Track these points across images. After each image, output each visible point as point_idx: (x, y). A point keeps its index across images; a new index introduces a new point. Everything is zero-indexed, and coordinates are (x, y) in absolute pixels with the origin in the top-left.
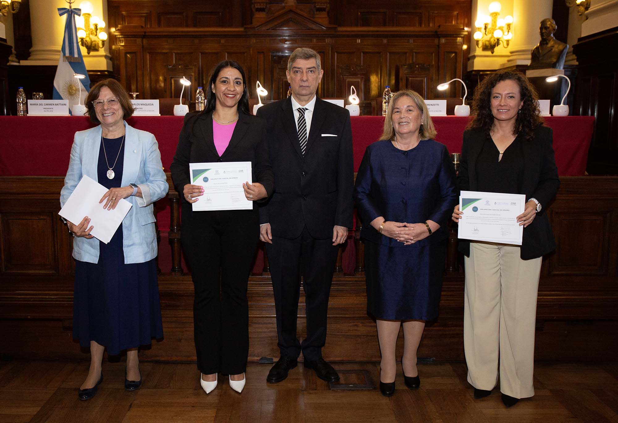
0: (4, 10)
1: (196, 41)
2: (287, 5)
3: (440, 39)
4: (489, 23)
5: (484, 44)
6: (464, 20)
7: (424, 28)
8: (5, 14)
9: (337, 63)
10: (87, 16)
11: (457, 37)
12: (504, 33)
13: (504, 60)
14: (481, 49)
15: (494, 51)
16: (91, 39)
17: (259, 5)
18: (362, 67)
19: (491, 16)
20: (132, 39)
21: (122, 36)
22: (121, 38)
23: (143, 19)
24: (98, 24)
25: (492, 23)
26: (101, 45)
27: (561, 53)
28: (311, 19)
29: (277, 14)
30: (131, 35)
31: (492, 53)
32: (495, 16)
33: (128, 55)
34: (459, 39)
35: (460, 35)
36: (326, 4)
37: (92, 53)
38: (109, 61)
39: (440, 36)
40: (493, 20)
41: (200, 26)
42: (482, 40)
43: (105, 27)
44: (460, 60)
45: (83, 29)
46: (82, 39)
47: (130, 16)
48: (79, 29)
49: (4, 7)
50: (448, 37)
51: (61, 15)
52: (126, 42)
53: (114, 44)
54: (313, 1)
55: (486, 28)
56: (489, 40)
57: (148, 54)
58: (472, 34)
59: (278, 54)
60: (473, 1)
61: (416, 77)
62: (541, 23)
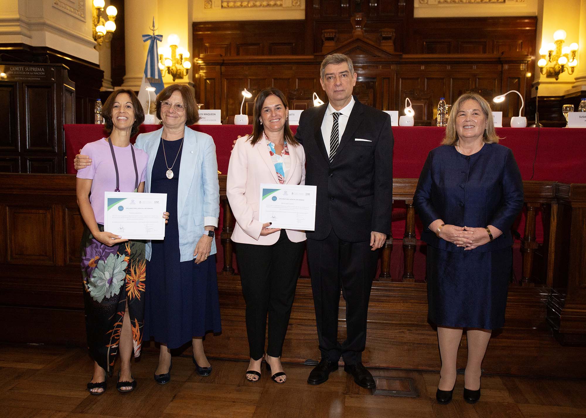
0: (99, 40)
1: (270, 68)
2: (355, 34)
3: (503, 65)
4: (553, 50)
5: (549, 71)
6: (528, 49)
7: (487, 55)
8: (101, 44)
9: (402, 88)
10: (174, 48)
11: (521, 63)
12: (568, 60)
13: (569, 87)
14: (545, 76)
16: (176, 67)
17: (328, 34)
18: (425, 93)
19: (556, 43)
20: (211, 66)
21: (203, 64)
22: (202, 65)
23: (224, 50)
24: (183, 54)
25: (557, 50)
26: (185, 74)
28: (377, 47)
29: (346, 42)
30: (211, 63)
31: (557, 79)
32: (560, 43)
33: (208, 81)
34: (522, 67)
35: (524, 61)
36: (391, 33)
39: (503, 62)
40: (557, 48)
41: (274, 55)
42: (547, 66)
43: (190, 57)
44: (524, 86)
45: (170, 59)
46: (169, 68)
47: (212, 47)
48: (166, 59)
49: (100, 37)
50: (513, 63)
51: (145, 41)
52: (207, 69)
53: (197, 72)
54: (380, 30)
55: (550, 55)
56: (553, 67)
57: (225, 80)
58: (536, 62)
60: (538, 29)
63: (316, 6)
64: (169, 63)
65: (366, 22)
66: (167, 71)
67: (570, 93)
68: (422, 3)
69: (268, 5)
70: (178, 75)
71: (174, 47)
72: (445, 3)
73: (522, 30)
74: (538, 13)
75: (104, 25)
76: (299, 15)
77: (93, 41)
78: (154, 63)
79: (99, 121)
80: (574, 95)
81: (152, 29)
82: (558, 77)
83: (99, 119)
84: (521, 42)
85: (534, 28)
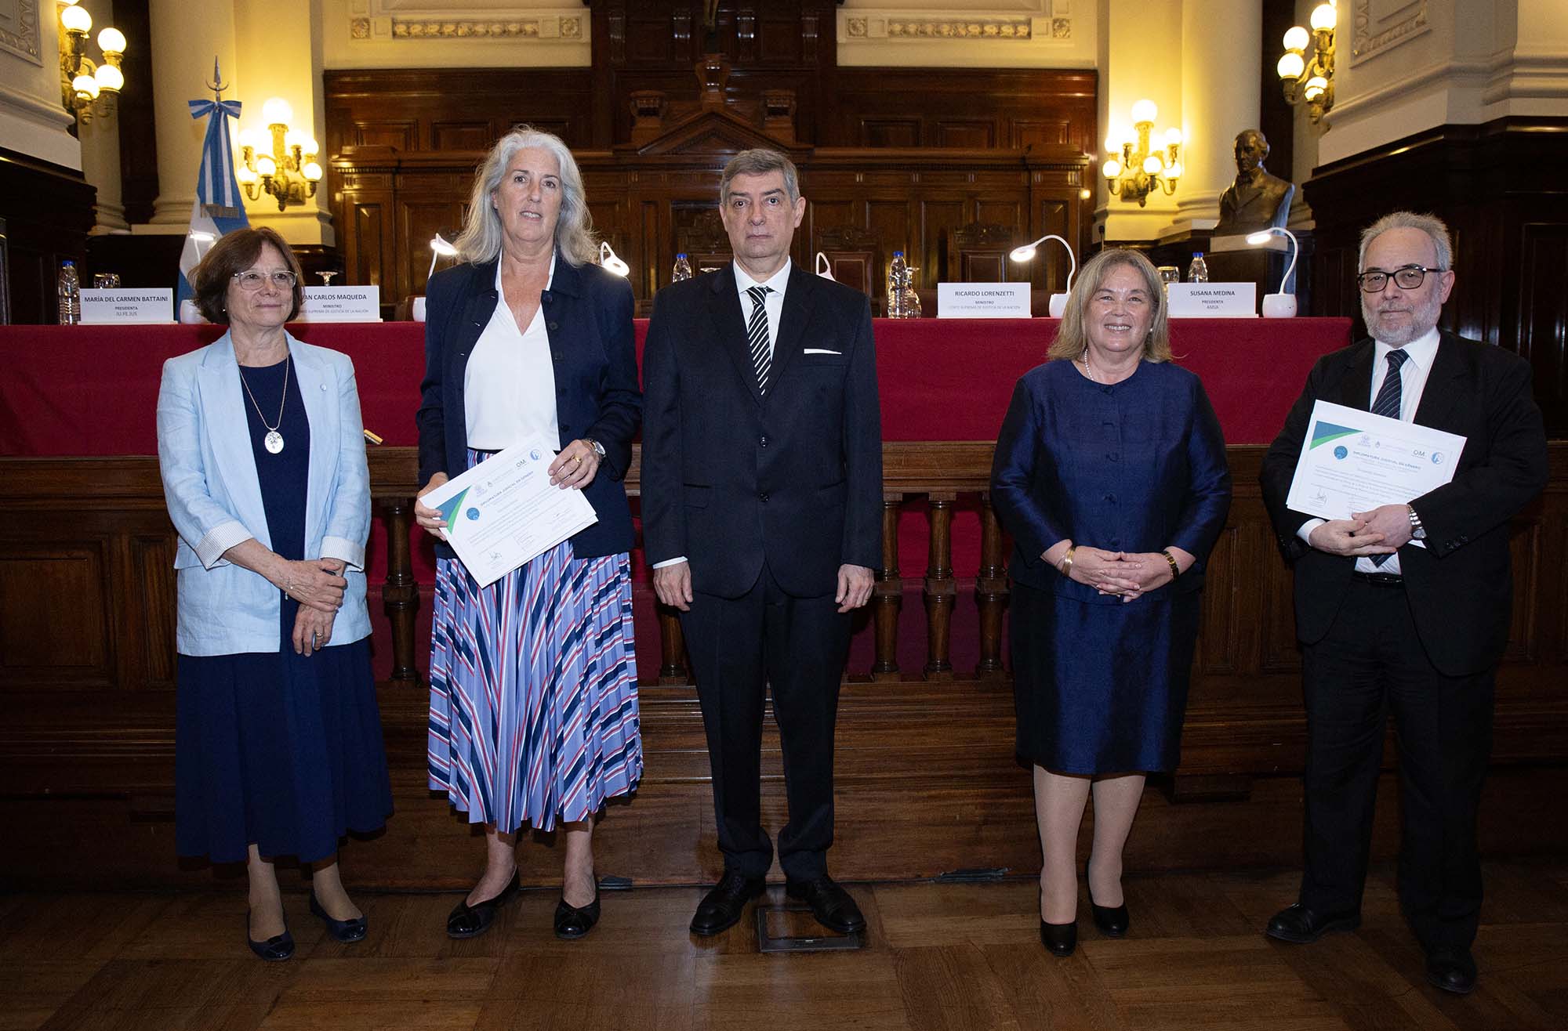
0: (83, 111)
2: (706, 101)
3: (1033, 173)
4: (1132, 143)
5: (1125, 187)
6: (1082, 141)
7: (997, 152)
8: (86, 119)
9: (814, 224)
10: (277, 132)
11: (1068, 170)
12: (1163, 165)
13: (1166, 221)
14: (1119, 197)
15: (1145, 202)
16: (287, 177)
17: (645, 102)
19: (1137, 128)
20: (373, 174)
21: (354, 170)
22: (348, 173)
23: (402, 136)
24: (302, 147)
25: (1138, 144)
26: (308, 192)
27: (1279, 202)
28: (758, 131)
30: (370, 167)
31: (1143, 205)
32: (1144, 128)
33: (364, 211)
34: (1072, 177)
35: (1074, 165)
36: (788, 101)
37: (289, 209)
38: (328, 225)
39: (1030, 167)
40: (1140, 138)
42: (1119, 178)
43: (319, 154)
44: (1076, 217)
45: (269, 157)
46: (267, 179)
47: (374, 130)
48: (260, 157)
49: (83, 104)
50: (1049, 170)
51: (197, 115)
52: (362, 181)
53: (339, 189)
54: (762, 93)
55: (1126, 154)
56: (1133, 178)
57: (406, 207)
58: (1099, 168)
59: (688, 206)
60: (1100, 97)
61: (982, 254)
62: (1237, 138)
63: (616, 37)
64: (269, 168)
65: (729, 74)
66: (264, 187)
67: (1169, 234)
68: (854, 35)
69: (504, 32)
70: (293, 195)
71: (280, 129)
72: (905, 35)
73: (1068, 98)
74: (1099, 63)
75: (92, 74)
76: (577, 56)
77: (65, 113)
78: (222, 169)
79: (71, 317)
80: (1177, 240)
81: (214, 85)
82: (1144, 199)
83: (70, 312)
84: (1068, 124)
85: (1093, 95)
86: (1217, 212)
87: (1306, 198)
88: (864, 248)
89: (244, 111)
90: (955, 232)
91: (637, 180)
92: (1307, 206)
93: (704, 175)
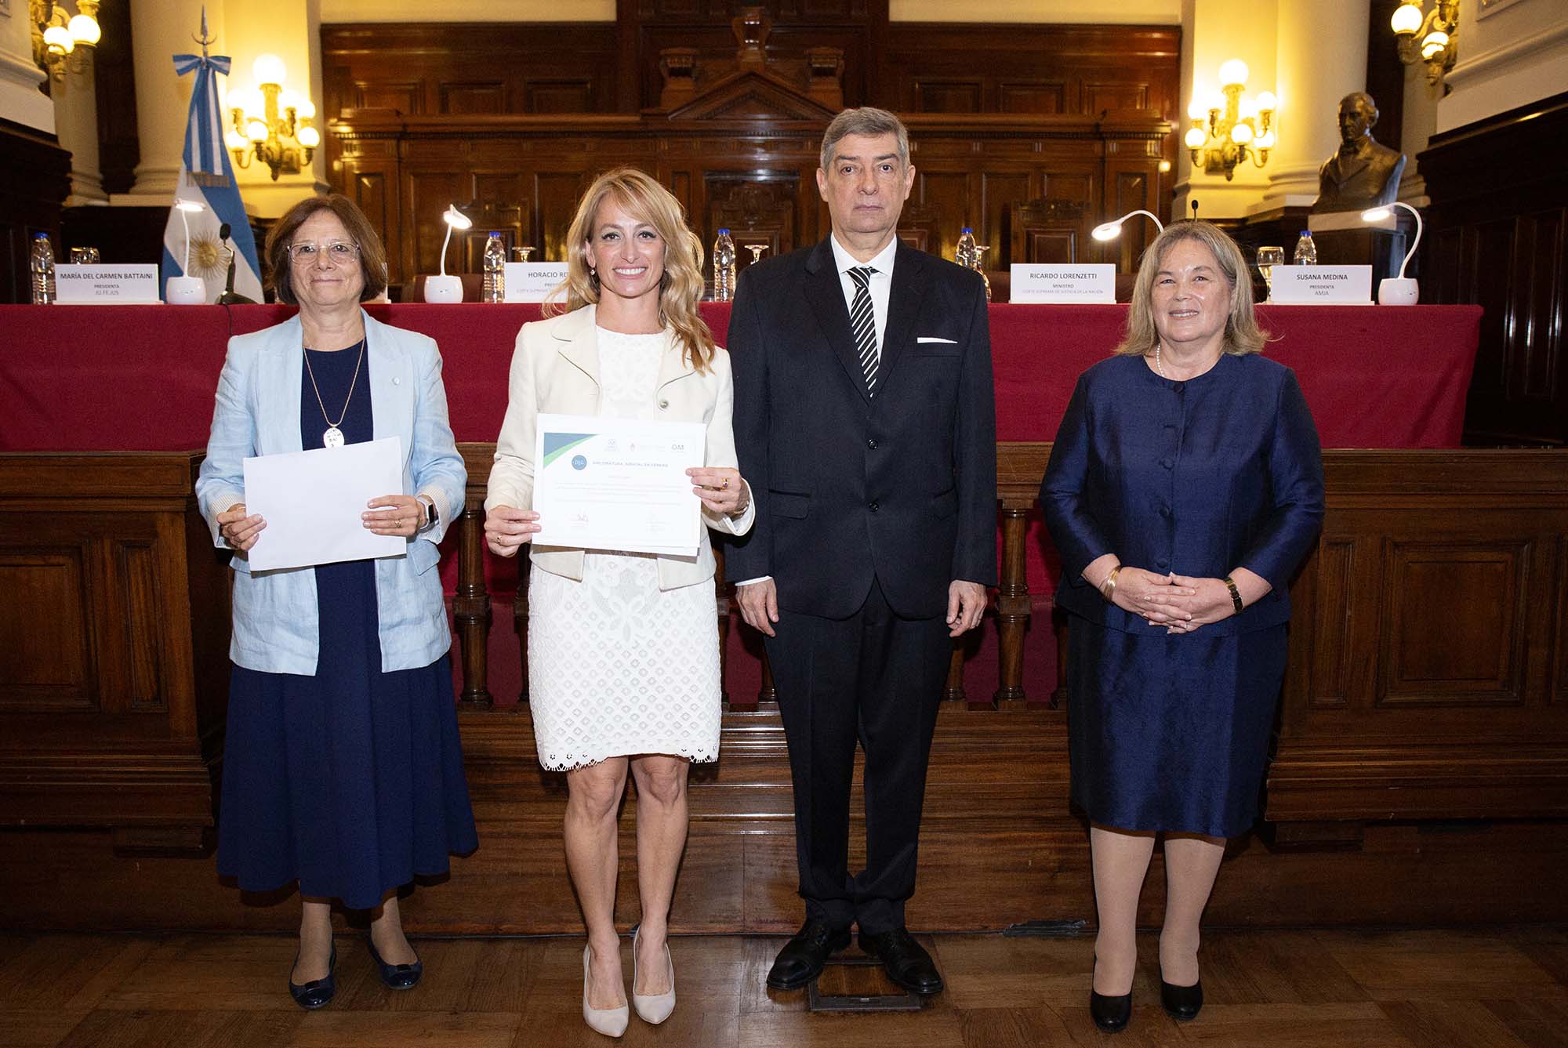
0: (56, 67)
1: (527, 145)
2: (746, 61)
3: (1107, 142)
4: (1219, 108)
5: (1210, 159)
6: (1163, 105)
7: (1067, 118)
8: (59, 76)
10: (268, 91)
11: (1146, 139)
12: (1254, 133)
13: (1257, 197)
14: (1203, 169)
15: (1232, 175)
16: (280, 143)
17: (676, 60)
18: (922, 209)
19: (1225, 92)
20: (373, 141)
21: (354, 135)
22: (348, 139)
23: (406, 98)
24: (297, 109)
25: (1226, 110)
26: (303, 159)
27: (1389, 173)
28: (803, 95)
29: (719, 82)
30: (371, 132)
31: (1230, 179)
32: (1234, 92)
33: (365, 181)
34: (1151, 147)
35: (1154, 133)
36: (836, 61)
37: (283, 178)
39: (1104, 135)
40: (1228, 102)
41: (540, 111)
42: (1204, 148)
43: (315, 117)
44: (1155, 193)
45: (260, 121)
46: (258, 145)
47: (376, 91)
48: (251, 120)
49: (55, 59)
50: (1125, 138)
51: (181, 72)
52: (363, 148)
53: (338, 158)
54: (807, 51)
55: (1213, 121)
56: (1220, 148)
57: (412, 177)
58: (1181, 136)
59: (723, 177)
60: (1183, 57)
61: (1050, 232)
62: (1341, 103)
64: (261, 133)
65: (770, 30)
66: (255, 154)
67: (1260, 211)
70: (287, 163)
71: (272, 89)
73: (1146, 58)
74: (1183, 18)
75: (65, 25)
76: (601, 10)
77: (35, 69)
78: (210, 134)
79: (45, 296)
80: (1268, 218)
81: (200, 38)
82: (1231, 172)
83: (45, 290)
84: (1147, 87)
85: (1176, 54)
86: (1316, 187)
87: (1421, 170)
88: (919, 226)
89: (233, 67)
90: (1020, 208)
91: (666, 148)
92: (1421, 179)
93: (742, 144)
